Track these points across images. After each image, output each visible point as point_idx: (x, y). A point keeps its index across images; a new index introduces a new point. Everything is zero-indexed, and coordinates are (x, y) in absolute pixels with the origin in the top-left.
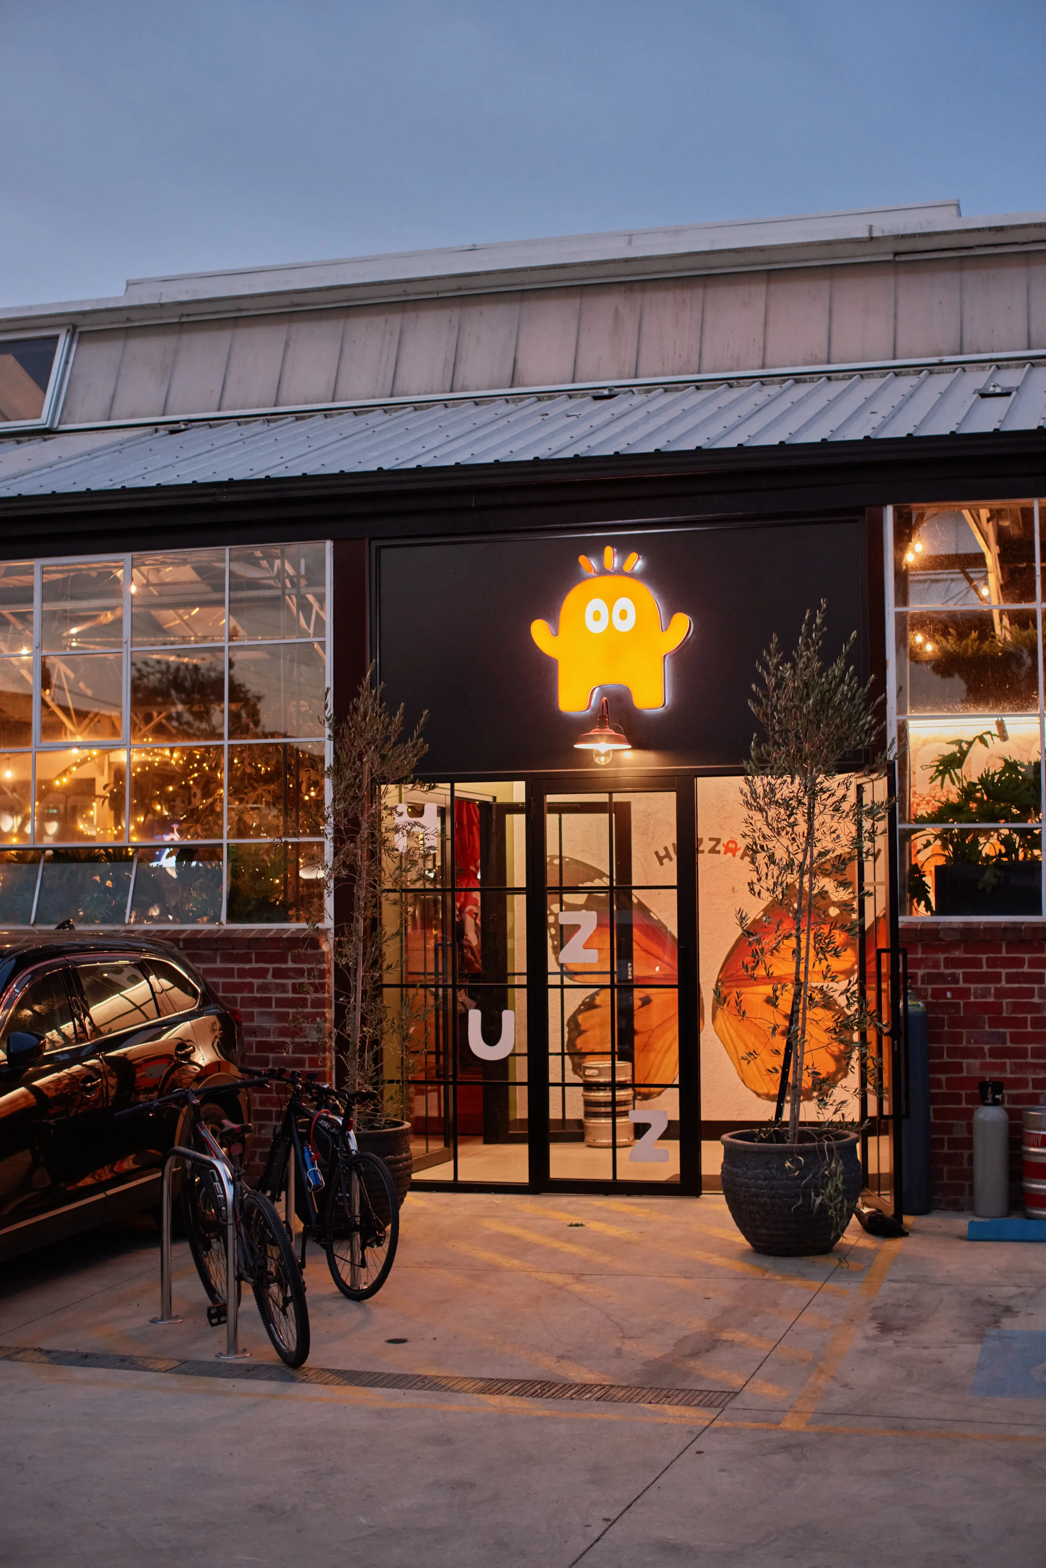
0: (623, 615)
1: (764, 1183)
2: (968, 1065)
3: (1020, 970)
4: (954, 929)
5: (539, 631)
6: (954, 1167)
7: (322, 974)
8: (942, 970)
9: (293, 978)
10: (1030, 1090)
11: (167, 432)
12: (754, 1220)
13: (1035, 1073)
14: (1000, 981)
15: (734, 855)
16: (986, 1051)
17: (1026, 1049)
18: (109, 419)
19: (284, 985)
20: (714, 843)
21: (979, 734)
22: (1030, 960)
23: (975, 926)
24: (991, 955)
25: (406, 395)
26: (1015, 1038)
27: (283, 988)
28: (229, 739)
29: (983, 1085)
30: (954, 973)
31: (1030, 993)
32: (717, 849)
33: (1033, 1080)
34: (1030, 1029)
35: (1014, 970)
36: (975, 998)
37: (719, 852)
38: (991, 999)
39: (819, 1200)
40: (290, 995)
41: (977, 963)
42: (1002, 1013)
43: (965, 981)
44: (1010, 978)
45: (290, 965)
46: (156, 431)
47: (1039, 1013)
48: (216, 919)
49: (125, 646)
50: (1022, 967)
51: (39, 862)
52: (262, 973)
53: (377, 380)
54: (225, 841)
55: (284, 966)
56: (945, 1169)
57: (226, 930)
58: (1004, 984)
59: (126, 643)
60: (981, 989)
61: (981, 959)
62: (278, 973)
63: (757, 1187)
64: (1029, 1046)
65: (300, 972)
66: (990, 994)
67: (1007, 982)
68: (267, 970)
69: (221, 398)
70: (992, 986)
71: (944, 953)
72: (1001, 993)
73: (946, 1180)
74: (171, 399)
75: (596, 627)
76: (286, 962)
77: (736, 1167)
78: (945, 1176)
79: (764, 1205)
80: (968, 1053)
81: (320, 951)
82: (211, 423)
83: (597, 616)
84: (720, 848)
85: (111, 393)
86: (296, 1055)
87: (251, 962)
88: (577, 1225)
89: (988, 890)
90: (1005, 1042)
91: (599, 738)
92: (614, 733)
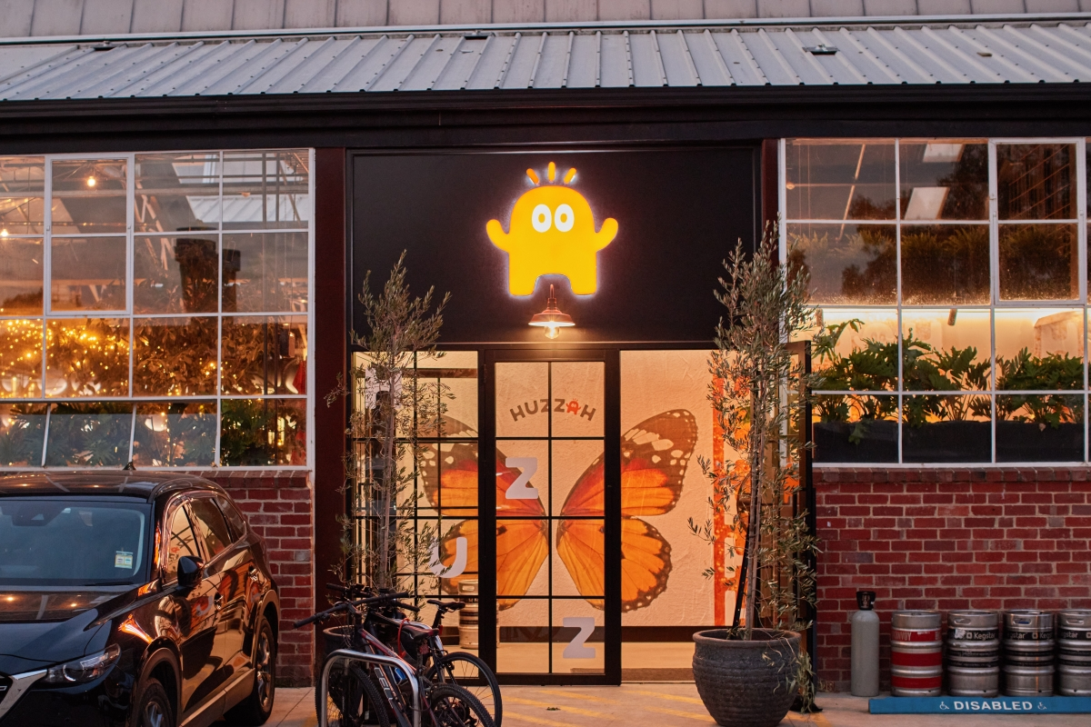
0: (564, 218)
1: (739, 671)
2: (843, 578)
3: (884, 505)
4: (835, 473)
5: (493, 229)
6: (831, 659)
7: (307, 508)
8: (824, 505)
9: (282, 511)
10: (890, 598)
11: (93, 49)
12: (729, 700)
13: (894, 585)
14: (869, 514)
15: (575, 413)
16: (857, 568)
17: (888, 566)
18: (30, 35)
19: (274, 517)
20: (559, 403)
21: (852, 320)
22: (892, 497)
23: (849, 471)
24: (862, 493)
25: (296, 27)
26: (879, 558)
27: (273, 520)
28: (223, 311)
29: (860, 594)
30: (833, 508)
31: (892, 523)
32: (562, 408)
33: (893, 590)
34: (891, 551)
35: (880, 505)
36: (849, 526)
37: (563, 411)
38: (861, 528)
39: (793, 684)
40: (279, 525)
41: (851, 500)
42: (869, 538)
43: (841, 514)
44: (876, 512)
45: (280, 500)
46: (78, 48)
47: (899, 538)
48: (209, 461)
49: (128, 231)
50: (886, 502)
51: (46, 414)
52: (255, 507)
53: (269, 14)
54: (219, 397)
55: (274, 501)
56: (824, 660)
57: (220, 472)
58: (871, 516)
59: (130, 228)
60: (854, 520)
61: (854, 497)
62: (268, 507)
63: (733, 675)
64: (890, 564)
65: (288, 506)
66: (861, 523)
67: (874, 515)
68: (260, 504)
69: (132, 22)
70: (863, 518)
71: (825, 491)
72: (869, 523)
73: (824, 669)
74: (86, 20)
75: (542, 228)
76: (276, 498)
77: (712, 659)
78: (825, 665)
79: (738, 688)
80: (843, 570)
81: (306, 489)
82: (128, 43)
83: (542, 218)
84: (564, 407)
85: (30, 12)
86: (285, 575)
87: (245, 498)
88: (553, 709)
89: (857, 443)
90: (872, 561)
91: (549, 318)
92: (561, 314)
